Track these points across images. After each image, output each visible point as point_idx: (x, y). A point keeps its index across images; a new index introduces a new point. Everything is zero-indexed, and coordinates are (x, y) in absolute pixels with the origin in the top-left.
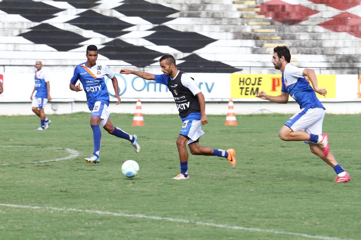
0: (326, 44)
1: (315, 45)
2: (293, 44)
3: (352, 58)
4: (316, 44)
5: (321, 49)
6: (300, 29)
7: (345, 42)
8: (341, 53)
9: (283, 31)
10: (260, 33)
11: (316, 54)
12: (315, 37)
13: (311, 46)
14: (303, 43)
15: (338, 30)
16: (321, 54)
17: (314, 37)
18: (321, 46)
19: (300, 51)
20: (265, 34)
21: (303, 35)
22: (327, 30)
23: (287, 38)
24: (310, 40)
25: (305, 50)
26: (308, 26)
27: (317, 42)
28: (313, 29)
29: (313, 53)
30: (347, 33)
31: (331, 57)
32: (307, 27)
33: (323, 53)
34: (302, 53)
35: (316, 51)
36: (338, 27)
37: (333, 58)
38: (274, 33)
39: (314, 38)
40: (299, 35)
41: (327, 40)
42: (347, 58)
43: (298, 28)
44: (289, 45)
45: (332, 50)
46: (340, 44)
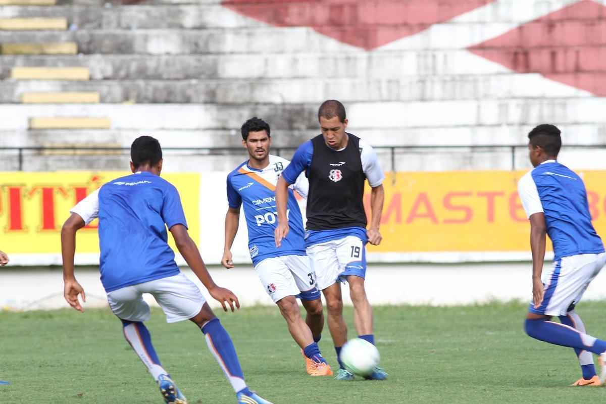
0: (233, 68)
1: (192, 71)
2: (117, 70)
3: (306, 115)
4: (196, 67)
5: (207, 86)
6: (155, 18)
7: (295, 61)
8: (277, 100)
9: (95, 24)
10: (9, 34)
11: (187, 100)
12: (201, 44)
13: (180, 76)
14: (151, 64)
15: (288, 20)
16: (206, 103)
17: (196, 44)
18: (213, 75)
19: (133, 94)
20: (26, 36)
21: (158, 36)
22: (250, 21)
23: (104, 49)
24: (183, 54)
25: (150, 89)
26: (183, 8)
27: (199, 61)
28: (200, 16)
29: (179, 98)
30: (311, 30)
31: (234, 112)
32: (180, 12)
33: (211, 100)
34: (140, 100)
35: (190, 92)
36: (286, 9)
37: (241, 116)
38: (56, 33)
39: (197, 50)
40: (146, 39)
41: (241, 53)
42: (287, 115)
43: (148, 13)
44: (102, 71)
45: (242, 87)
46: (281, 66)
